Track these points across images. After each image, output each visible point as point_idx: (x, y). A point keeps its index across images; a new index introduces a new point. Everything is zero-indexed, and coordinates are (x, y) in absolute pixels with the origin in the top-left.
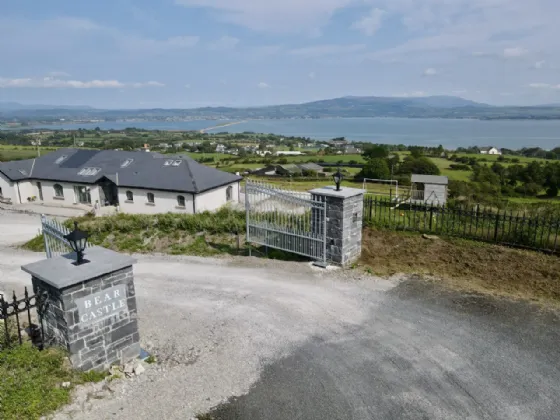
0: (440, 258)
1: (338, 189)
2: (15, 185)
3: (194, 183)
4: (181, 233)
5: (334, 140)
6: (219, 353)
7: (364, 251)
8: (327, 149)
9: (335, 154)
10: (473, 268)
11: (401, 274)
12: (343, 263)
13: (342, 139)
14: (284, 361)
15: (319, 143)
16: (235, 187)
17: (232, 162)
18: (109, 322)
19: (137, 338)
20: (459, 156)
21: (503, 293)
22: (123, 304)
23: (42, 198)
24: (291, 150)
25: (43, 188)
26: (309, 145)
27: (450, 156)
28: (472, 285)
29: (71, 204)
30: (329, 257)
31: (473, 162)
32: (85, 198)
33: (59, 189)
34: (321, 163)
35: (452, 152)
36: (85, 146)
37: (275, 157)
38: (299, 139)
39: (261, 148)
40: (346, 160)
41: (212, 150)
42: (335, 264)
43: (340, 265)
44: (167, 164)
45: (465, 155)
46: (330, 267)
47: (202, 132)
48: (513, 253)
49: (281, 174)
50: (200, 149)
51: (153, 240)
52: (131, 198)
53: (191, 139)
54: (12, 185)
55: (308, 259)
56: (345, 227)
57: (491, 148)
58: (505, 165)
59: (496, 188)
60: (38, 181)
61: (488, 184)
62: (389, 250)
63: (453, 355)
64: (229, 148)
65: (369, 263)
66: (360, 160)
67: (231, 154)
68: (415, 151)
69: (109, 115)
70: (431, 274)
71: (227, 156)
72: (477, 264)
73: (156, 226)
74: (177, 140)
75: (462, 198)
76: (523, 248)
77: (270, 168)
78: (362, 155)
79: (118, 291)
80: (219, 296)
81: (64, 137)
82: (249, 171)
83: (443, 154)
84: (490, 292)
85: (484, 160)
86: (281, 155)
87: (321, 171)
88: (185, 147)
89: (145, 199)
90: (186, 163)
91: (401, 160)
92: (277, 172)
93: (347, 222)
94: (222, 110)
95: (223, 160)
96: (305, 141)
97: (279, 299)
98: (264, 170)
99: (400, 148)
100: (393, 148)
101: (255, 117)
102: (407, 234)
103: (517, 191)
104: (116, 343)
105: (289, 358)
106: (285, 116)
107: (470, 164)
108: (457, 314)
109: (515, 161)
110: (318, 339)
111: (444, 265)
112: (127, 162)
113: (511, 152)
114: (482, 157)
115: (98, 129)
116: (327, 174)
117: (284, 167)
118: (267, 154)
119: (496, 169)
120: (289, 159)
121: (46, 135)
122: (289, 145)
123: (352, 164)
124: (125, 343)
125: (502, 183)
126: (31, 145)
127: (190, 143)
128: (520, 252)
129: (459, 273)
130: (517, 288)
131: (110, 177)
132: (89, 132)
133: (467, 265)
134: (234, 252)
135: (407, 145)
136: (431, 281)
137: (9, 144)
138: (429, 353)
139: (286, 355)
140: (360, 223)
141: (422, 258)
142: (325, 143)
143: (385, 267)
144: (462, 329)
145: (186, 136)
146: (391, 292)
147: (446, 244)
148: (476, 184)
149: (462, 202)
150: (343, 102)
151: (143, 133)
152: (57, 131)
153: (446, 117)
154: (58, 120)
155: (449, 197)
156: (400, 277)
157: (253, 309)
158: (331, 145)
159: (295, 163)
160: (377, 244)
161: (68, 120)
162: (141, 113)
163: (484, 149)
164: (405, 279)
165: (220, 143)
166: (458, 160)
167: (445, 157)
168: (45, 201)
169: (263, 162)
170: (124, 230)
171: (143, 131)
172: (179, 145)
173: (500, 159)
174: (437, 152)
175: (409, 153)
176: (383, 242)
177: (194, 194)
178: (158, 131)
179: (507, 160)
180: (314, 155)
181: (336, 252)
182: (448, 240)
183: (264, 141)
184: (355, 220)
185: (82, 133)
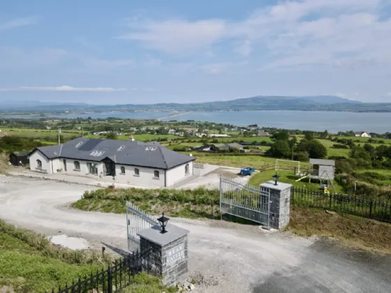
0: (338, 226)
1: (276, 184)
2: (51, 162)
3: (165, 162)
4: (175, 203)
5: (250, 126)
6: (227, 280)
7: (291, 220)
8: (245, 133)
9: (251, 137)
10: (358, 233)
11: (315, 236)
12: (280, 227)
13: (255, 126)
14: (262, 286)
15: (239, 128)
16: (191, 164)
17: (180, 141)
18: (177, 262)
19: (187, 271)
20: (340, 138)
21: (376, 250)
22: (183, 253)
23: (66, 170)
24: (220, 133)
25: (67, 164)
26: (232, 129)
27: (333, 138)
28: (358, 244)
29: (84, 174)
30: (271, 223)
31: (350, 143)
32: (94, 171)
33: (77, 164)
34: (241, 143)
35: (335, 135)
36: (81, 129)
37: (210, 138)
38: (226, 126)
39: (199, 132)
40: (259, 140)
41: (166, 132)
42: (275, 228)
43: (278, 229)
44: (147, 149)
45: (344, 138)
46: (272, 230)
47: (159, 120)
48: (381, 225)
49: (214, 150)
50: (158, 132)
51: (157, 207)
52: (123, 171)
53: (152, 125)
54: (48, 162)
55: (258, 224)
56: (281, 206)
57: (363, 132)
58: (375, 146)
59: (368, 162)
60: (64, 159)
61: (362, 160)
62: (306, 219)
63: (351, 285)
64: (177, 131)
65: (295, 227)
66: (269, 140)
67: (179, 135)
68: (308, 134)
69: (98, 109)
70: (333, 236)
71: (176, 137)
72: (360, 231)
73: (158, 197)
74: (142, 125)
75: (345, 174)
76: (387, 222)
77: (206, 146)
78: (271, 138)
79: (181, 247)
80: (213, 247)
81: (67, 123)
82: (192, 148)
83: (328, 137)
84: (369, 249)
85: (358, 141)
86: (213, 137)
87: (241, 149)
88: (147, 130)
89: (133, 172)
90: (159, 149)
91: (298, 141)
92: (211, 149)
93: (282, 204)
94: (173, 106)
95: (173, 140)
96: (230, 127)
97: (249, 250)
98: (202, 148)
99: (297, 132)
100: (292, 132)
101: (195, 110)
102: (316, 210)
103: (383, 164)
104: (180, 272)
105: (265, 284)
106: (216, 109)
107: (348, 144)
108: (351, 262)
109: (381, 142)
110: (276, 274)
111: (340, 230)
112: (121, 147)
113: (378, 136)
114: (356, 139)
115: (89, 118)
116: (246, 151)
117: (216, 145)
118: (204, 136)
119: (367, 148)
120: (219, 140)
121: (56, 121)
122: (219, 129)
123: (263, 144)
124: (183, 273)
125: (372, 159)
126: (46, 129)
127: (151, 128)
128: (385, 224)
129: (349, 236)
130: (384, 246)
131: (111, 158)
132: (84, 121)
133: (354, 231)
134: (210, 217)
135: (302, 130)
136: (333, 241)
137: (32, 128)
138: (338, 284)
139: (263, 282)
140: (289, 204)
141: (326, 225)
142: (243, 128)
143: (304, 230)
144: (355, 271)
145: (148, 124)
146: (312, 247)
147: (340, 217)
148: (354, 160)
149: (345, 178)
150: (255, 100)
151: (119, 121)
152: (63, 120)
153: (329, 110)
154: (64, 112)
155: (335, 173)
156: (314, 237)
157: (236, 255)
158: (249, 130)
159: (223, 142)
160: (298, 216)
161: (70, 112)
162: (118, 107)
163: (357, 133)
164: (318, 239)
165: (172, 128)
166: (339, 141)
167: (330, 139)
168: (68, 172)
169: (201, 142)
170: (138, 199)
171: (120, 119)
172: (144, 129)
173: (370, 141)
174: (323, 135)
175: (303, 135)
176: (302, 214)
177: (165, 170)
178: (129, 119)
179: (375, 142)
180: (236, 136)
181: (275, 221)
182: (342, 215)
183: (201, 127)
184: (286, 202)
185: (80, 121)
